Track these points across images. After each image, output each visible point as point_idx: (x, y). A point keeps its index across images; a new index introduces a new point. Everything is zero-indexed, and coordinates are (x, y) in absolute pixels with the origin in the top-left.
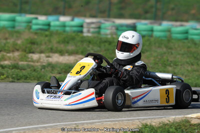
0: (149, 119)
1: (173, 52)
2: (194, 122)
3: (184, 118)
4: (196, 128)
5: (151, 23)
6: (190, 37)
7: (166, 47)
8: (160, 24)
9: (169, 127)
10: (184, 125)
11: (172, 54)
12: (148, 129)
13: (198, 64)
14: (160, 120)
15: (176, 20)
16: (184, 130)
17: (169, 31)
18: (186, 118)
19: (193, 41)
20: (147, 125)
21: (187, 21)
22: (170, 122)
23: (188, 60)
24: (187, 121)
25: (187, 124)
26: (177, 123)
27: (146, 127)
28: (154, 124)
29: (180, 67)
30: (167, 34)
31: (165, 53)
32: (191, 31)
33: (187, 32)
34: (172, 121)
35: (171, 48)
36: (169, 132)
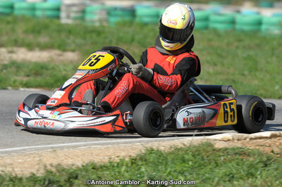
2: (219, 145)
3: (205, 141)
4: (221, 154)
5: (156, 6)
6: (212, 25)
9: (184, 152)
10: (204, 150)
12: (154, 155)
13: (223, 65)
14: (172, 143)
16: (205, 158)
18: (208, 139)
19: (215, 31)
20: (152, 150)
21: (206, 2)
22: (184, 145)
23: (209, 58)
24: (210, 145)
25: (210, 149)
26: (194, 147)
27: (151, 153)
28: (162, 148)
32: (213, 18)
33: (206, 19)
34: (188, 145)
36: (184, 161)
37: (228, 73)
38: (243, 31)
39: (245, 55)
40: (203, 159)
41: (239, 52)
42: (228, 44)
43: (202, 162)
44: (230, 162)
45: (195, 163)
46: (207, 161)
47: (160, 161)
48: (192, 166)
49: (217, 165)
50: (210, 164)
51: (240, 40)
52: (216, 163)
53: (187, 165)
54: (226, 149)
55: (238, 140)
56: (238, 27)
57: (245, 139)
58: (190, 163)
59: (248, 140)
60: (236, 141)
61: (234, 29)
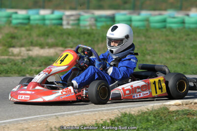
0: (129, 107)
1: (152, 41)
2: (172, 109)
4: (174, 115)
5: (130, 14)
6: (168, 25)
7: (145, 36)
8: (139, 14)
9: (148, 115)
10: (162, 113)
11: (151, 43)
12: (127, 117)
13: (176, 52)
14: (139, 109)
15: (155, 9)
16: (163, 118)
17: (147, 20)
18: (164, 105)
19: (171, 29)
20: (126, 114)
21: (165, 10)
22: (148, 110)
23: (166, 48)
24: (166, 109)
25: (166, 112)
26: (155, 110)
27: (125, 116)
28: (133, 113)
29: (158, 55)
30: (145, 23)
31: (144, 42)
32: (169, 20)
33: (164, 21)
34: (151, 110)
35: (149, 38)
36: (148, 121)
37: (180, 58)
38: (189, 28)
39: (191, 45)
40: (161, 119)
41: (187, 43)
42: (180, 38)
43: (161, 121)
44: (180, 120)
45: (156, 122)
46: (164, 120)
47: (131, 121)
48: (154, 124)
49: (171, 123)
50: (166, 122)
51: (188, 35)
52: (171, 121)
53: (150, 124)
54: (178, 111)
55: (186, 104)
56: (187, 25)
57: (191, 104)
58: (153, 122)
59: (193, 104)
60: (184, 105)
61: (184, 28)
